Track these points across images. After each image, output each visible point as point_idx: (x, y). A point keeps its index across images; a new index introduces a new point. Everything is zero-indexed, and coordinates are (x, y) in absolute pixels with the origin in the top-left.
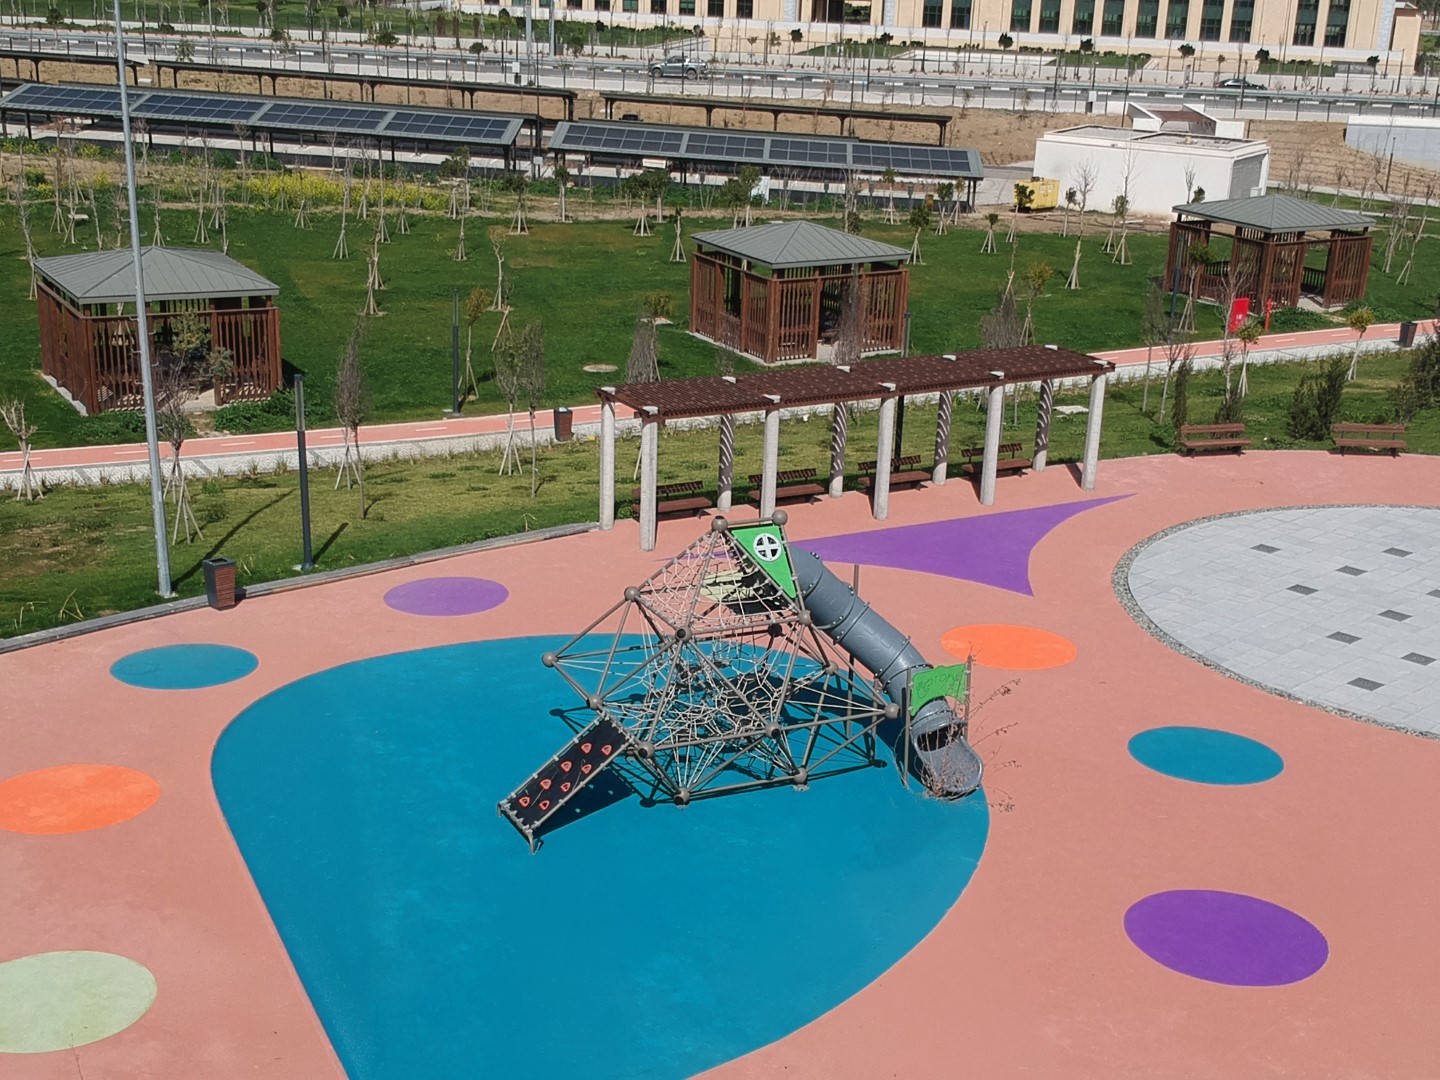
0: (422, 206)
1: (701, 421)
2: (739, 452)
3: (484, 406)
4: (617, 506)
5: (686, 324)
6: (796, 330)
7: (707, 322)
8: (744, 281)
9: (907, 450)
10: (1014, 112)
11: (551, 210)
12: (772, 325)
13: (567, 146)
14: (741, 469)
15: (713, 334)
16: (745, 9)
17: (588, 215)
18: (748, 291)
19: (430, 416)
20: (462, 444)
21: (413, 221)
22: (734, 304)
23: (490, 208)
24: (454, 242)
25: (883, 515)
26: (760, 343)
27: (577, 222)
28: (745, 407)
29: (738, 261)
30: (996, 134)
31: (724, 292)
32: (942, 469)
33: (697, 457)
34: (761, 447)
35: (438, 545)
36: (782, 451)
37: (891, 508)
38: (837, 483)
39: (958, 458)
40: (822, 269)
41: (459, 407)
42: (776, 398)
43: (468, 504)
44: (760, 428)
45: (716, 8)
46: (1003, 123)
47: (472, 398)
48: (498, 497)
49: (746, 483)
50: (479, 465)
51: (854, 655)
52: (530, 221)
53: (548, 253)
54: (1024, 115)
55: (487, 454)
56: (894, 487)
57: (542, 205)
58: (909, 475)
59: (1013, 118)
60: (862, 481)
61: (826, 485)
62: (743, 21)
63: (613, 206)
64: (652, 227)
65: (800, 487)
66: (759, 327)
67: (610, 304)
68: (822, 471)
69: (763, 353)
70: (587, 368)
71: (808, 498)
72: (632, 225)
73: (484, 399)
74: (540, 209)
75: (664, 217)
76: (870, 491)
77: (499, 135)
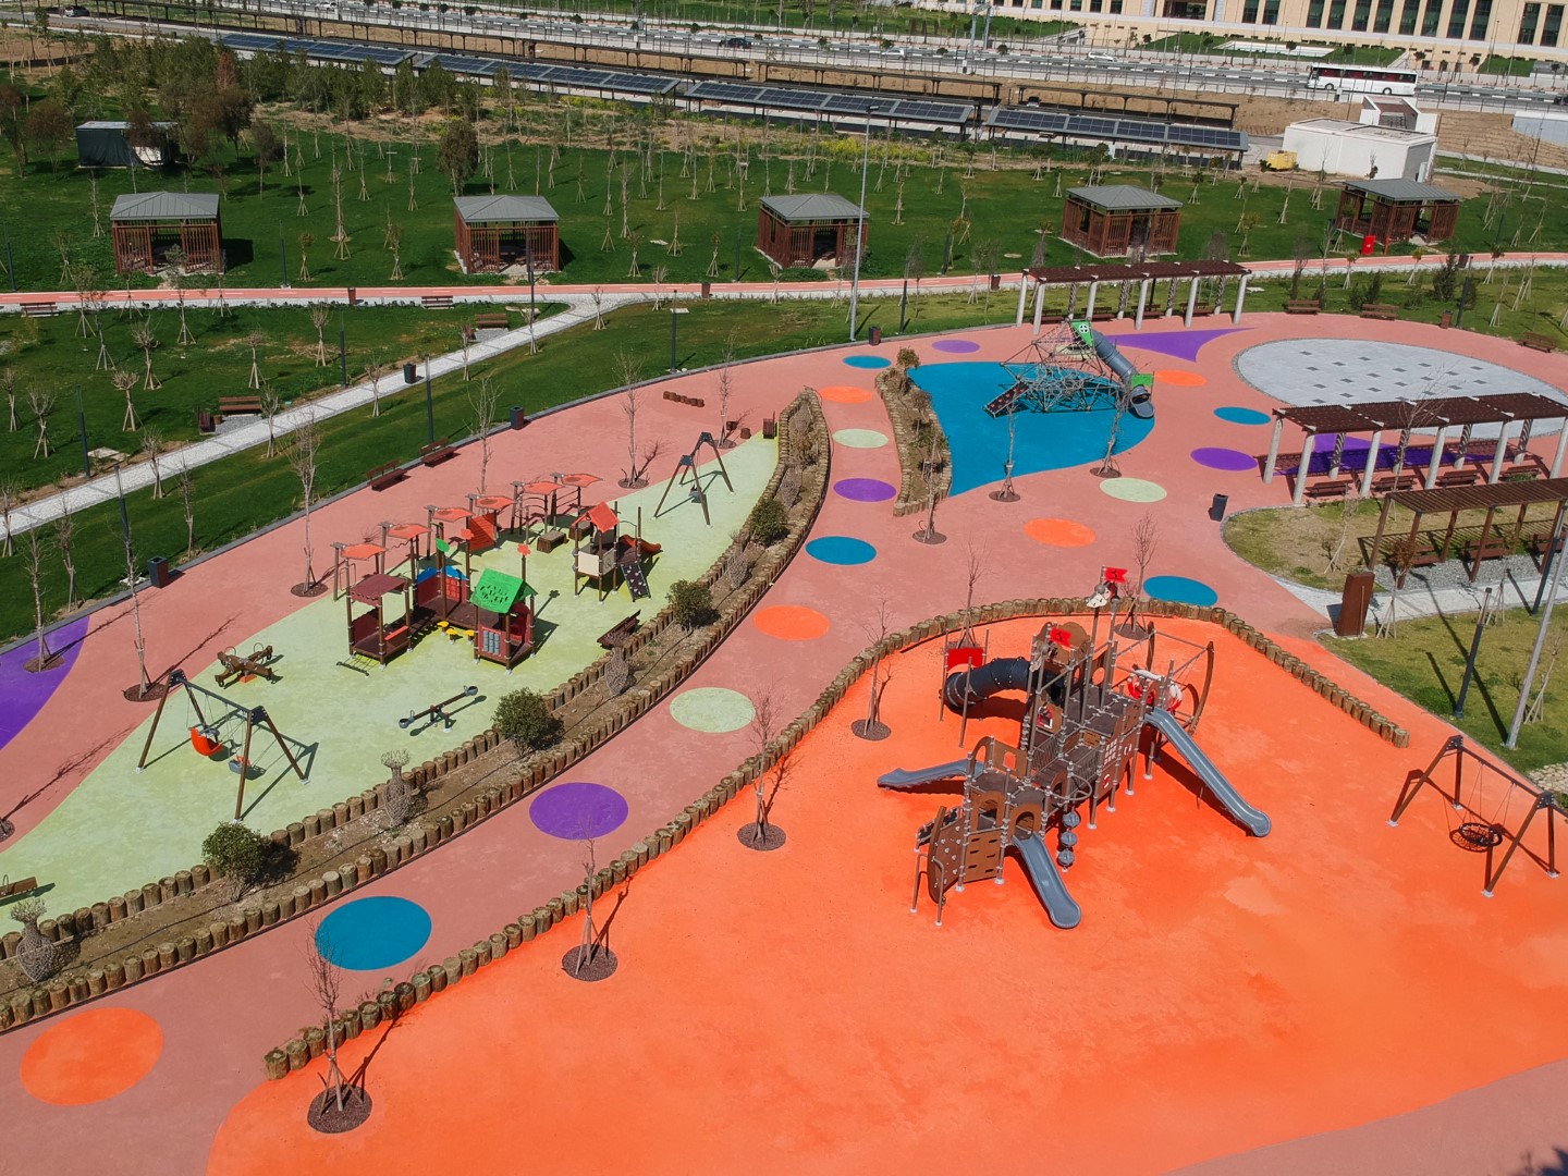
0: (916, 160)
1: (1063, 285)
2: (1079, 299)
3: (956, 272)
4: (1024, 317)
5: (1059, 234)
6: (1118, 240)
7: (1071, 235)
8: (1092, 215)
9: (1155, 302)
10: (1286, 99)
11: (986, 161)
12: (1104, 236)
13: (997, 124)
14: (1078, 307)
15: (1073, 240)
16: (1116, 7)
17: (1007, 166)
18: (1093, 220)
19: (931, 276)
20: (949, 289)
21: (912, 169)
22: (1085, 227)
23: (953, 161)
24: (935, 182)
25: (1139, 328)
26: (1097, 246)
27: (1001, 171)
28: (1083, 280)
29: (1089, 205)
30: (1270, 114)
31: (1082, 218)
32: (1170, 311)
33: (1059, 300)
34: (1088, 298)
35: (949, 328)
36: (1097, 300)
37: (1142, 326)
38: (1121, 314)
39: (1178, 308)
40: (1134, 211)
41: (945, 272)
42: (1096, 277)
43: (958, 314)
44: (1089, 289)
45: (1096, 6)
46: (1275, 107)
47: (950, 268)
48: (971, 312)
49: (1080, 312)
50: (958, 299)
51: (1113, 370)
52: (975, 170)
53: (986, 190)
54: (1291, 102)
55: (959, 294)
56: (1145, 317)
57: (981, 159)
58: (1152, 312)
59: (1283, 105)
60: (1131, 314)
61: (1116, 315)
62: (1114, 15)
63: (1022, 160)
64: (1043, 175)
65: (1103, 315)
66: (1097, 238)
67: (1019, 221)
68: (1115, 308)
69: (1098, 251)
70: (1006, 255)
71: (1107, 319)
72: (1033, 173)
73: (956, 268)
74: (980, 161)
75: (1051, 169)
76: (1135, 318)
77: (958, 116)
